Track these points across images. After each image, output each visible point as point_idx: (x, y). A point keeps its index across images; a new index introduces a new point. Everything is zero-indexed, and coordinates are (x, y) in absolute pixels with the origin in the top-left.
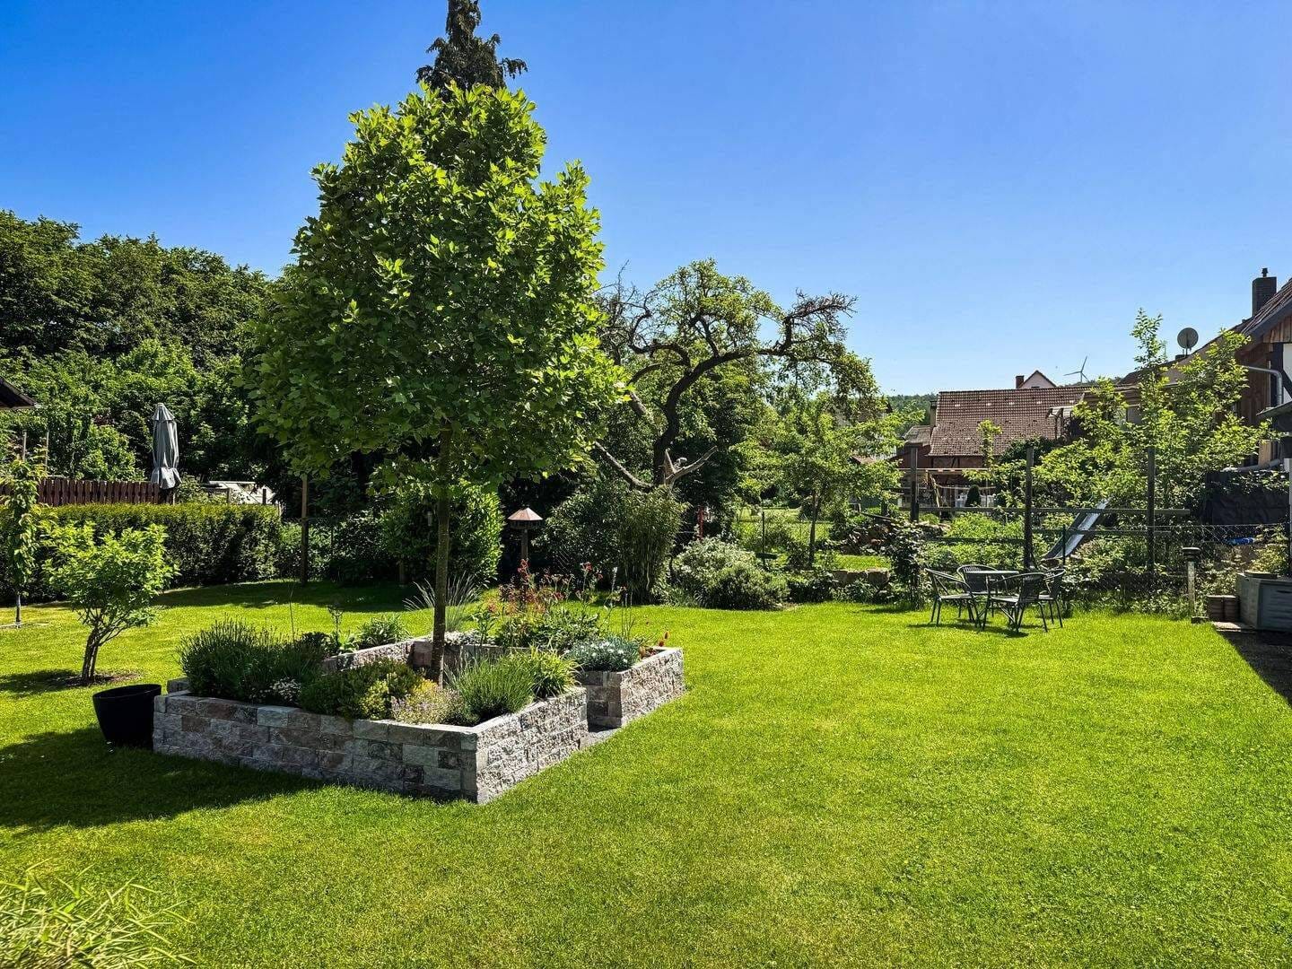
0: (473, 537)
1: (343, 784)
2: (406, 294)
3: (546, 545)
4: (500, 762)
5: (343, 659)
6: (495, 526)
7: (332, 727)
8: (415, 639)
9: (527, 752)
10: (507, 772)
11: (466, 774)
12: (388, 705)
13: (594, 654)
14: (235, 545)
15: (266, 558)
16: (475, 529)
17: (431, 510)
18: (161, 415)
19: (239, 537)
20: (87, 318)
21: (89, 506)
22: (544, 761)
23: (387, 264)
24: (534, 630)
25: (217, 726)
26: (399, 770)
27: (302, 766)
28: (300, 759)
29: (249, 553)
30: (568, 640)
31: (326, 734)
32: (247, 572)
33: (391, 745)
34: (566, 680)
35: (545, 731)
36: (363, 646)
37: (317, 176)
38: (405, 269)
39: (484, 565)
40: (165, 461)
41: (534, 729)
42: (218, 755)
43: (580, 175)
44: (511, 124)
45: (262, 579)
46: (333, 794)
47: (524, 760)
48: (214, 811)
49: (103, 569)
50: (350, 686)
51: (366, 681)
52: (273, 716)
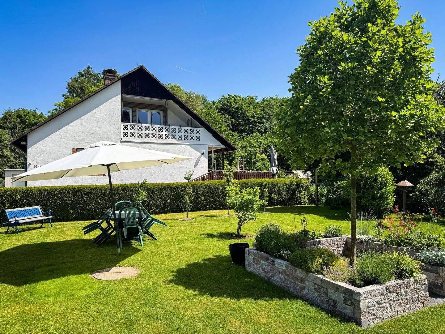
0: (381, 192)
1: (303, 300)
2: (329, 90)
3: (417, 197)
4: (374, 308)
5: (316, 241)
6: (391, 188)
7: (300, 274)
8: (347, 236)
9: (390, 305)
10: (379, 313)
11: (356, 311)
12: (322, 269)
13: (434, 257)
14: (294, 193)
15: (305, 197)
16: (382, 189)
17: (362, 181)
18: (272, 150)
19: (295, 190)
20: (259, 123)
21: (250, 179)
22: (401, 311)
23: (321, 78)
24: (403, 239)
25: (263, 264)
26: (326, 299)
27: (290, 287)
28: (289, 284)
29: (299, 195)
30: (421, 246)
31: (298, 276)
32: (298, 202)
33: (323, 288)
34: (414, 270)
35: (402, 295)
36: (326, 237)
37: (299, 52)
38: (330, 79)
39: (386, 204)
40: (273, 165)
41: (395, 294)
42: (263, 275)
43: (419, 19)
44: (380, 4)
45: (303, 204)
46: (298, 303)
47: (389, 308)
48: (252, 301)
49: (241, 201)
50: (307, 258)
51: (314, 257)
52: (280, 264)
